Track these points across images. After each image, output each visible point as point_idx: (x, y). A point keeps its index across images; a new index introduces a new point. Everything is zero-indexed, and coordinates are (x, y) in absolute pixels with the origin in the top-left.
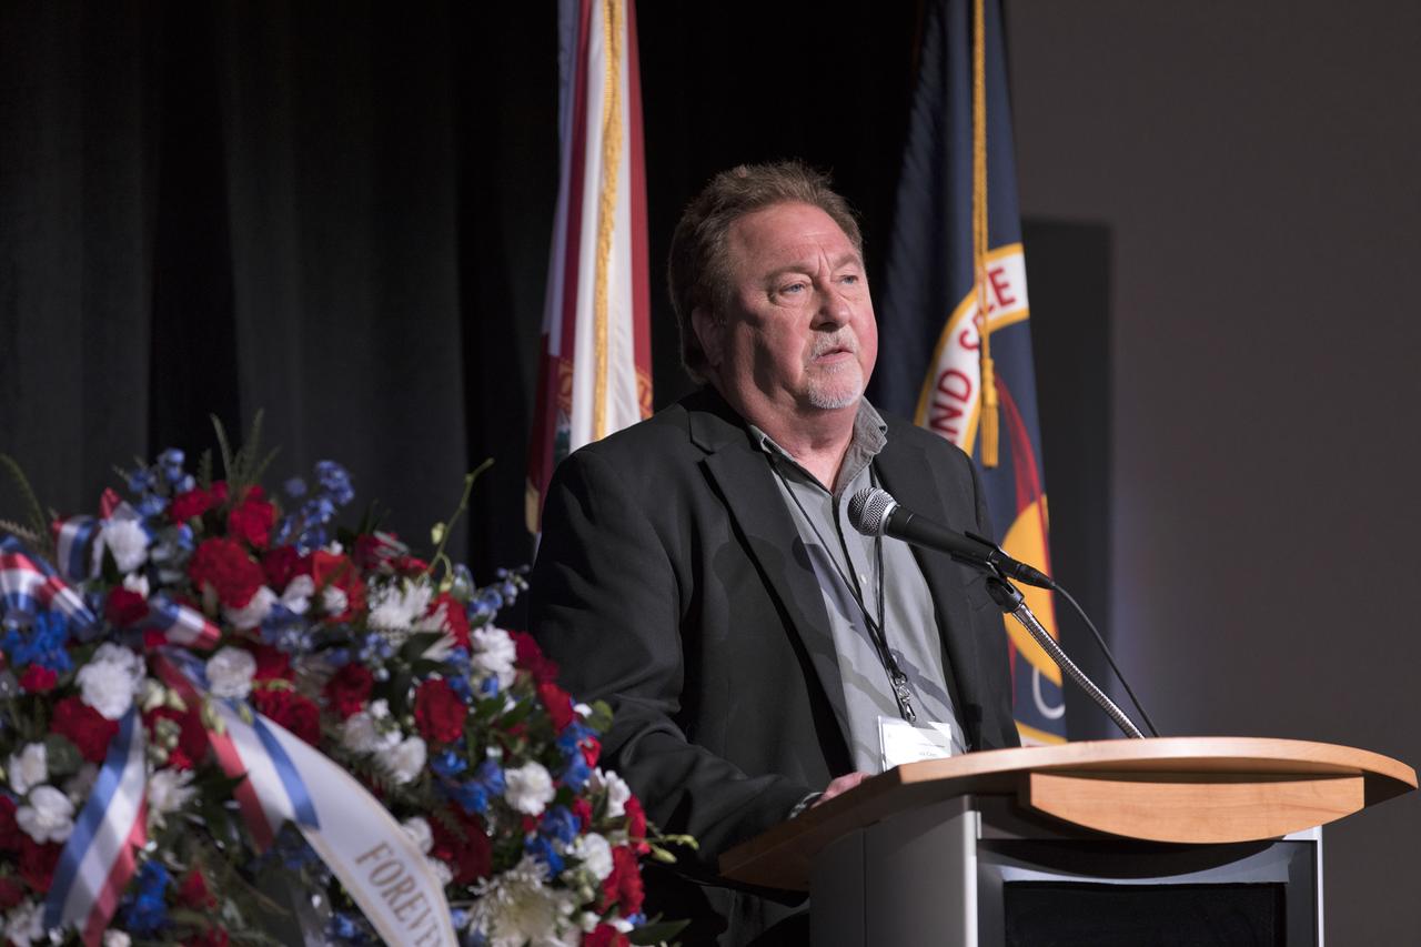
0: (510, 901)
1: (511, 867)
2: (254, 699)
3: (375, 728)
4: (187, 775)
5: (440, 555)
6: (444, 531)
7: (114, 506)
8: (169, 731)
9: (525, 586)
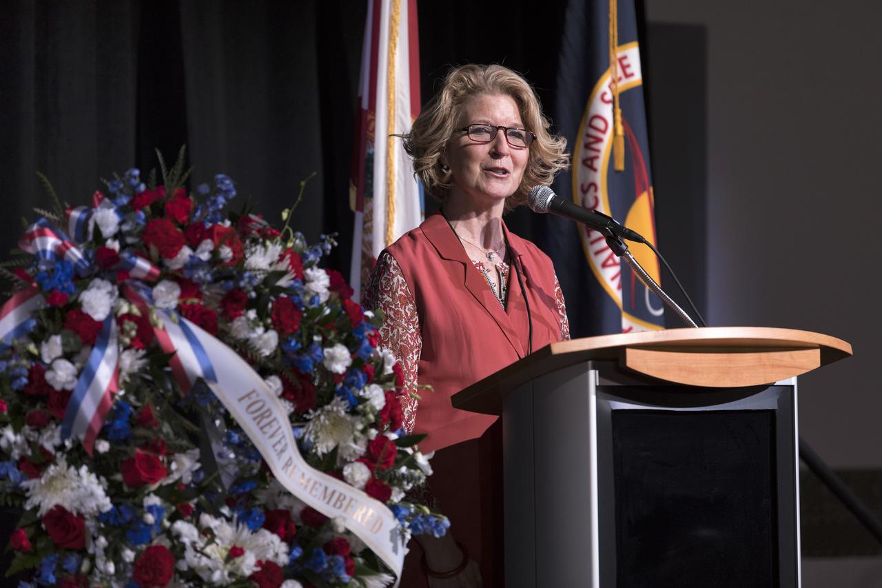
0: (327, 422)
1: (328, 403)
2: (180, 310)
3: (249, 325)
4: (142, 352)
5: (287, 227)
6: (289, 213)
7: (100, 201)
8: (131, 328)
9: (336, 244)
